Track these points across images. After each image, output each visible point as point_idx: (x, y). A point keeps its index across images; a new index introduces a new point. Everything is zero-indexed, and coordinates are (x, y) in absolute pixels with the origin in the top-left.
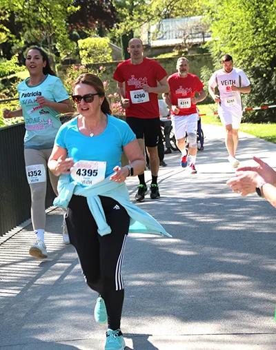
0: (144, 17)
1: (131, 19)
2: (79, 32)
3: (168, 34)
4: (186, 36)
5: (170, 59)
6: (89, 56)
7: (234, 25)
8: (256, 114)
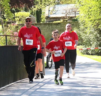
0: (47, 3)
1: (41, 4)
2: (15, 9)
3: (58, 11)
4: (67, 13)
5: (59, 23)
6: (20, 20)
7: (90, 8)
8: (100, 51)
